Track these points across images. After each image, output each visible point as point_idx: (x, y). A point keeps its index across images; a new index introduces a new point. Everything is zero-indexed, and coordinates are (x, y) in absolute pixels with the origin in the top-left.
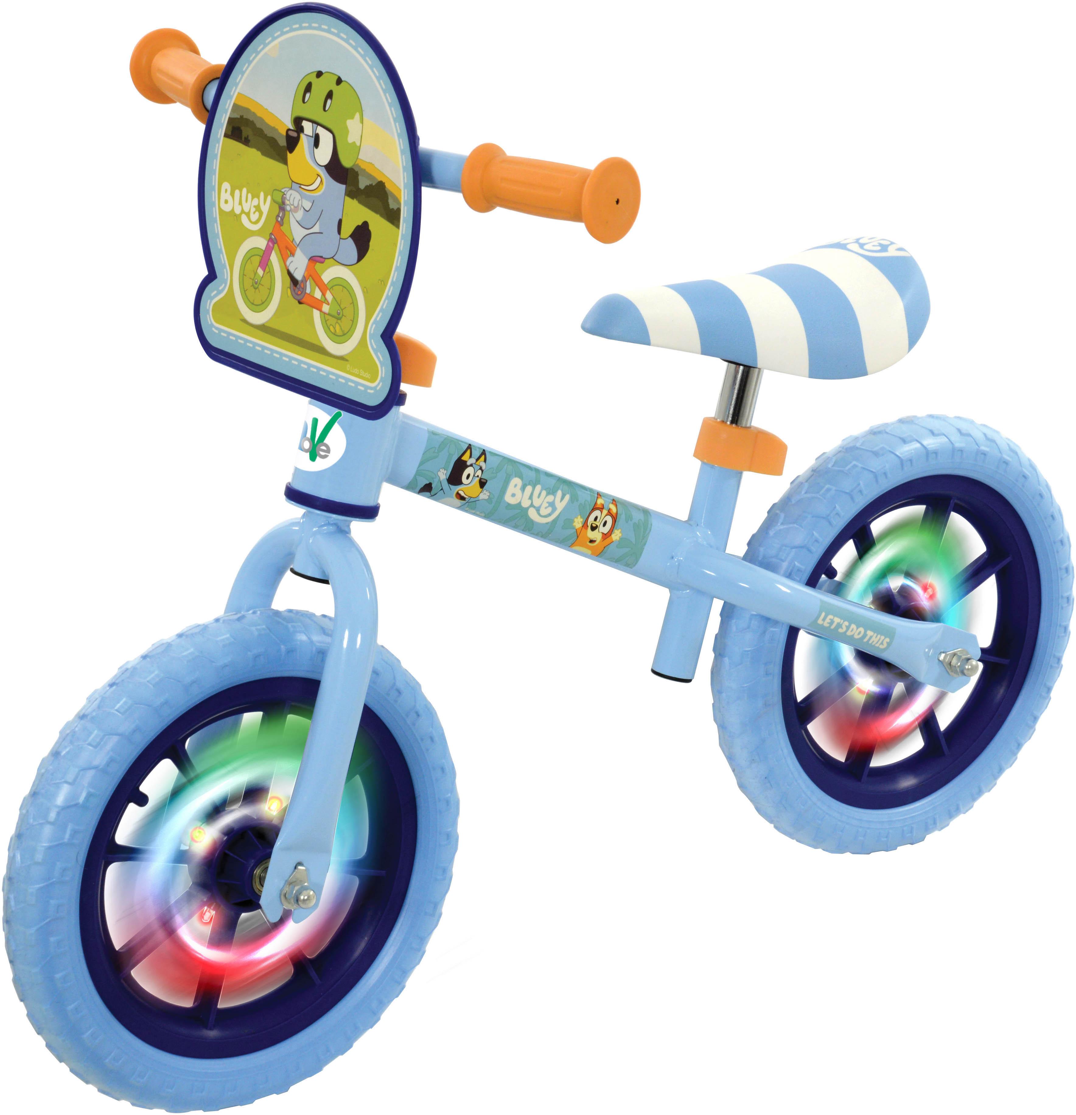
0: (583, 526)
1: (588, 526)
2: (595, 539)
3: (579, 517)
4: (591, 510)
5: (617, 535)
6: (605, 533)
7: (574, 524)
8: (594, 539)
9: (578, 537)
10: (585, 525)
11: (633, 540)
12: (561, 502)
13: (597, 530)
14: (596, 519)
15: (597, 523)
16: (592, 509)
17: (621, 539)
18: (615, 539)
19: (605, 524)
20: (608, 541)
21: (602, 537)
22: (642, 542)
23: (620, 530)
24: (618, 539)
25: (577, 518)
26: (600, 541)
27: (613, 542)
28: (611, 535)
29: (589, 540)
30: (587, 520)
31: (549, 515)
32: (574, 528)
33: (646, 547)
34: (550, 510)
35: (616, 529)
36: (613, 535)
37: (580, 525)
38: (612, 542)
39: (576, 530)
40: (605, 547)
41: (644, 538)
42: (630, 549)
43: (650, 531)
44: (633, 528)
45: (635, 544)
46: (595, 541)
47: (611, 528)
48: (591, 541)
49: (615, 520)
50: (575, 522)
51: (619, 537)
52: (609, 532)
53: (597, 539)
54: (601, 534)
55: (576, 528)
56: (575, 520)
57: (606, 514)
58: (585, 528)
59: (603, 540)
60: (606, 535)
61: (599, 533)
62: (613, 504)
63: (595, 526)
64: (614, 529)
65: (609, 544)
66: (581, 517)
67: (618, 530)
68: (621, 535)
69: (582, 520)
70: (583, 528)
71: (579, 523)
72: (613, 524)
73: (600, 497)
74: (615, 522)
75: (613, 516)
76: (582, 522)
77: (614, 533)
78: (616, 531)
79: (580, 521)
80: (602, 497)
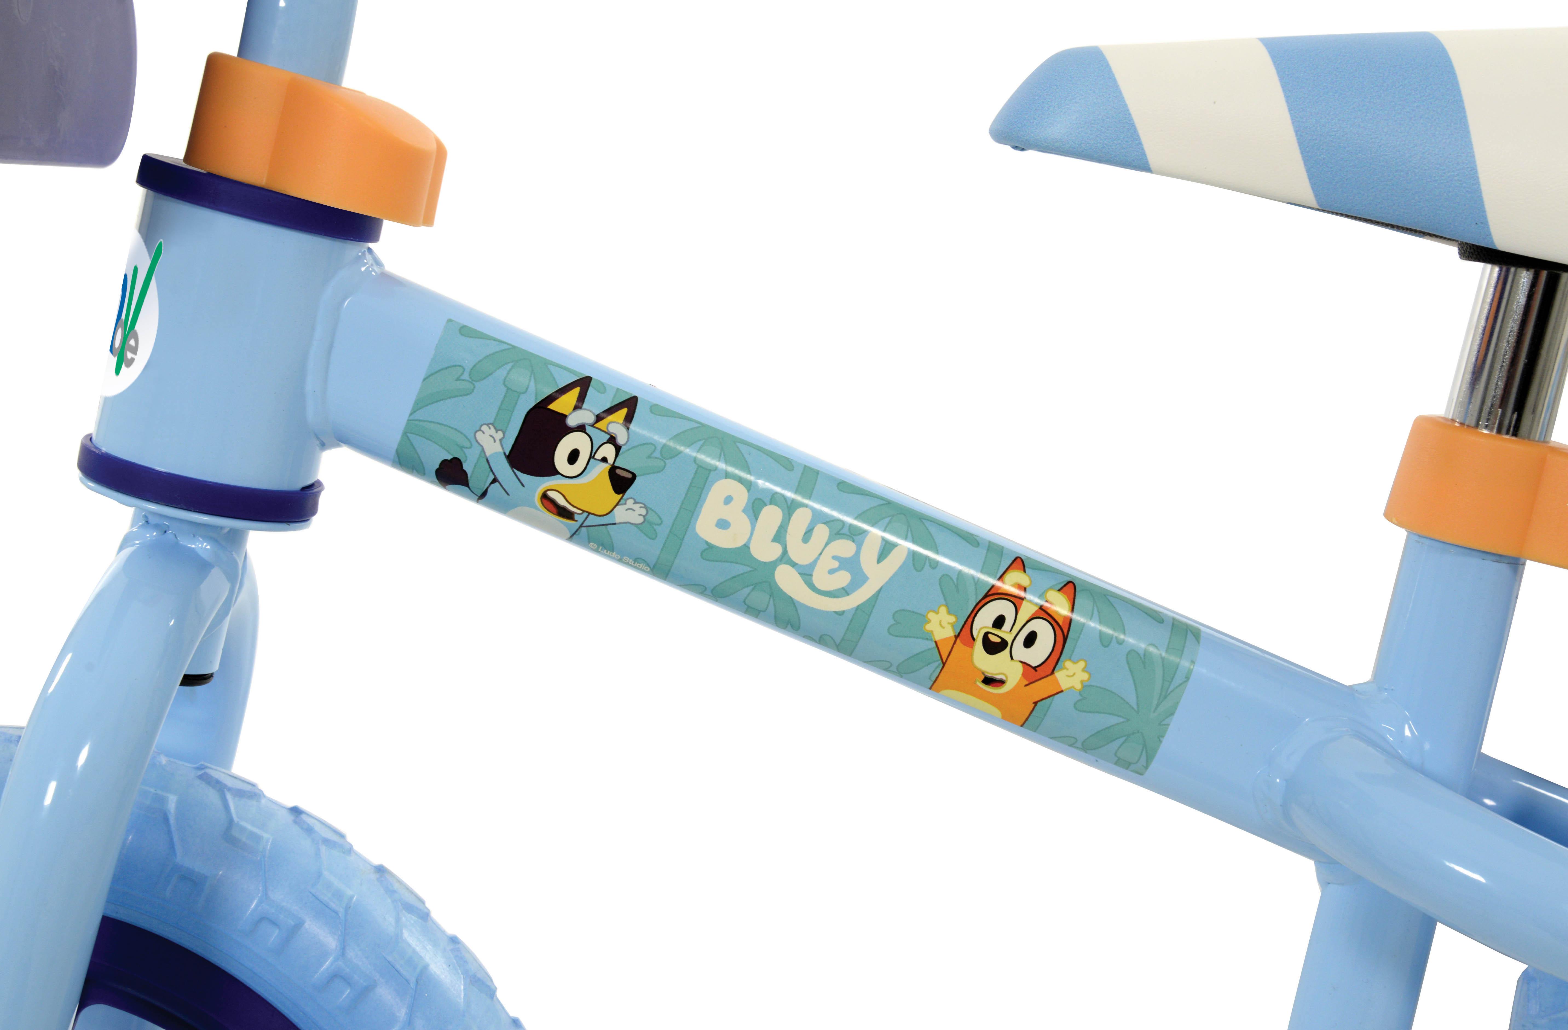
0: (957, 637)
1: (974, 639)
2: (1004, 677)
3: (943, 610)
4: (980, 597)
5: (1074, 674)
6: (1034, 666)
7: (928, 627)
8: (998, 677)
9: (944, 664)
10: (965, 632)
11: (1132, 700)
12: (879, 561)
13: (1008, 650)
14: (999, 622)
15: (1005, 633)
16: (986, 596)
17: (1085, 686)
18: (1069, 685)
19: (1030, 640)
20: (1042, 688)
21: (1024, 675)
22: (1158, 705)
23: (1082, 664)
24: (1079, 686)
25: (937, 613)
26: (1017, 686)
27: (1062, 691)
28: (1053, 672)
29: (983, 677)
30: (970, 620)
31: (845, 592)
32: (928, 636)
33: (1175, 723)
34: (843, 579)
35: (1070, 659)
36: (1059, 675)
37: (949, 633)
38: (1058, 693)
39: (936, 642)
40: (1036, 703)
41: (1165, 697)
42: (1122, 720)
43: (1185, 682)
44: (1128, 664)
45: (1135, 707)
46: (1001, 682)
47: (1051, 653)
48: (989, 681)
49: (1066, 634)
50: (929, 621)
51: (1082, 682)
52: (1046, 663)
53: (1007, 677)
54: (1020, 664)
55: (937, 638)
56: (931, 616)
57: (1033, 615)
58: (966, 644)
59: (1027, 683)
60: (1036, 671)
61: (1012, 662)
62: (1059, 590)
63: (998, 640)
64: (1061, 659)
65: (1051, 698)
66: (949, 613)
67: (1075, 662)
68: (1085, 676)
69: (952, 619)
70: (958, 641)
71: (944, 628)
72: (1057, 643)
73: (1018, 569)
74: (1065, 639)
75: (1061, 623)
76: (953, 626)
77: (1062, 669)
78: (1068, 664)
79: (949, 623)
80: (1026, 569)
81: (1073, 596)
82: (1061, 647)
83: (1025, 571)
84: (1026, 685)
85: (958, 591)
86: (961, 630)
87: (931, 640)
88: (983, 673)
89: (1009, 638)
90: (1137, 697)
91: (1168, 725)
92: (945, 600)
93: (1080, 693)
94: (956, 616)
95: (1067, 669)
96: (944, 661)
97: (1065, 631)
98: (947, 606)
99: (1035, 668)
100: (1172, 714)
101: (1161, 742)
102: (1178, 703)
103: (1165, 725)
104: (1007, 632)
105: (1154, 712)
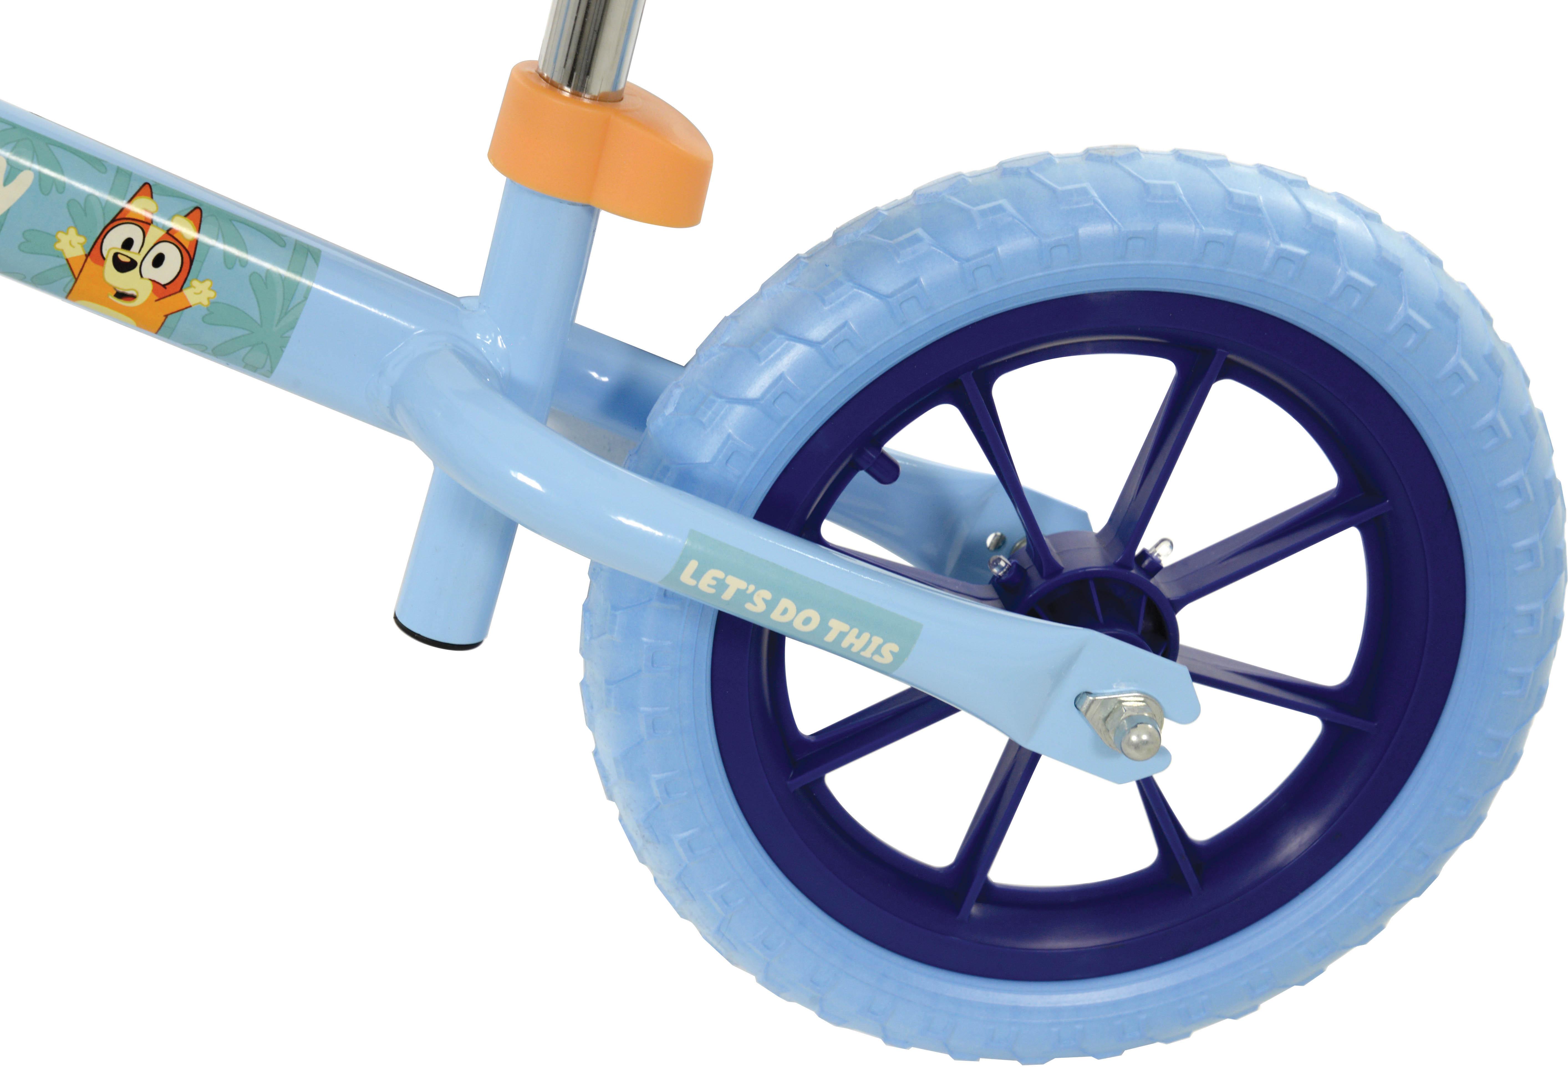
0: (87, 256)
1: (104, 259)
2: (134, 293)
3: (72, 231)
4: (108, 221)
5: (201, 292)
6: (163, 282)
7: (58, 246)
8: (130, 292)
9: (76, 279)
10: (95, 251)
11: (256, 315)
12: (5, 185)
13: (137, 268)
14: (128, 244)
15: (134, 253)
16: (114, 220)
17: (212, 303)
18: (198, 302)
19: (159, 261)
20: (172, 303)
21: (154, 291)
22: (279, 320)
23: (208, 284)
24: (206, 303)
25: (67, 233)
26: (148, 301)
27: (191, 306)
28: (181, 290)
29: (115, 292)
30: (100, 241)
32: (60, 254)
33: (295, 335)
35: (197, 279)
36: (187, 292)
37: (80, 252)
38: (186, 308)
39: (67, 260)
40: (166, 316)
41: (286, 314)
42: (247, 332)
43: (303, 301)
44: (251, 284)
45: (259, 321)
46: (132, 297)
47: (179, 273)
48: (120, 295)
49: (192, 257)
50: (59, 241)
51: (209, 299)
52: (175, 282)
53: (137, 293)
54: (150, 283)
55: (68, 256)
56: (60, 236)
57: (160, 239)
58: (96, 262)
59: (157, 298)
60: (166, 288)
61: (142, 280)
62: (186, 216)
63: (128, 260)
64: (189, 278)
65: (180, 312)
66: (79, 234)
67: (203, 281)
68: (212, 294)
69: (82, 240)
70: (89, 259)
71: (74, 247)
72: (184, 265)
73: (145, 195)
74: (192, 261)
75: (187, 246)
76: (83, 246)
77: (189, 287)
78: (195, 283)
79: (79, 243)
80: (154, 195)
81: (199, 222)
82: (188, 268)
83: (152, 197)
84: (156, 301)
85: (86, 214)
86: (91, 250)
87: (62, 257)
88: (115, 289)
89: (138, 259)
90: (260, 313)
91: (290, 337)
92: (74, 223)
93: (208, 309)
94: (86, 237)
95: (194, 287)
96: (77, 276)
97: (192, 255)
98: (76, 227)
99: (164, 286)
100: (293, 328)
101: (283, 351)
102: (297, 319)
103: (286, 337)
104: (136, 253)
105: (276, 326)
